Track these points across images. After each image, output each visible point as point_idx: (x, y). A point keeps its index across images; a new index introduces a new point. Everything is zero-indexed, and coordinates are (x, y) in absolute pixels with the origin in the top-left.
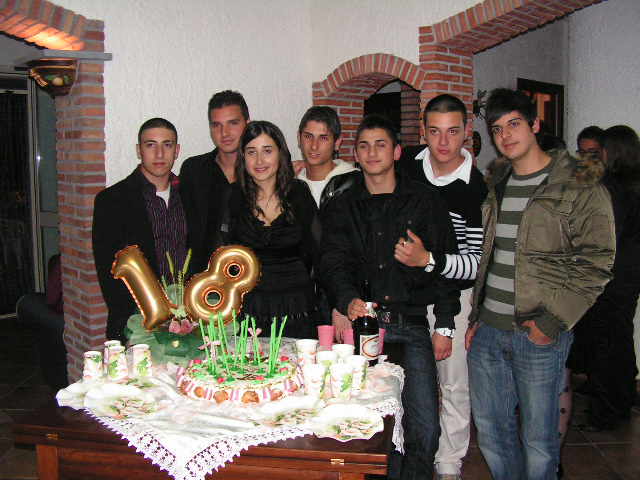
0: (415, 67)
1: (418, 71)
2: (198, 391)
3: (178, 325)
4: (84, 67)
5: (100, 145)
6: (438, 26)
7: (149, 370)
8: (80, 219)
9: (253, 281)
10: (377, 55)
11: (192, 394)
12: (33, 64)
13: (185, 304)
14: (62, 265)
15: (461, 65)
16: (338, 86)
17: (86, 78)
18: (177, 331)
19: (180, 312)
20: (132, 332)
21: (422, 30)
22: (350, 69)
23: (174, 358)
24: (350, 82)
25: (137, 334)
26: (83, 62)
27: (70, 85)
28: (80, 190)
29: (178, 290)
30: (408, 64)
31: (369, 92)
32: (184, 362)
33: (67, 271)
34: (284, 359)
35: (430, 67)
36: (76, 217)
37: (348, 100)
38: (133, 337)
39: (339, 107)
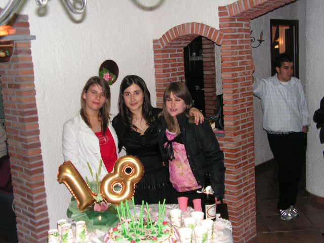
0: (217, 31)
1: (219, 34)
3: (99, 206)
4: (18, 45)
5: (33, 92)
6: (230, 6)
7: (86, 236)
8: (24, 137)
9: (139, 176)
10: (193, 24)
13: (101, 192)
14: (11, 164)
15: (244, 27)
16: (169, 41)
17: (20, 51)
18: (99, 210)
19: (99, 198)
20: (72, 213)
21: (220, 8)
22: (176, 32)
23: (99, 227)
24: (177, 39)
25: (75, 214)
26: (17, 42)
27: (10, 56)
28: (22, 120)
29: (96, 185)
30: (212, 29)
31: (187, 43)
32: (105, 228)
34: (165, 223)
35: (226, 31)
36: (19, 136)
37: (174, 49)
38: (73, 216)
39: (169, 54)
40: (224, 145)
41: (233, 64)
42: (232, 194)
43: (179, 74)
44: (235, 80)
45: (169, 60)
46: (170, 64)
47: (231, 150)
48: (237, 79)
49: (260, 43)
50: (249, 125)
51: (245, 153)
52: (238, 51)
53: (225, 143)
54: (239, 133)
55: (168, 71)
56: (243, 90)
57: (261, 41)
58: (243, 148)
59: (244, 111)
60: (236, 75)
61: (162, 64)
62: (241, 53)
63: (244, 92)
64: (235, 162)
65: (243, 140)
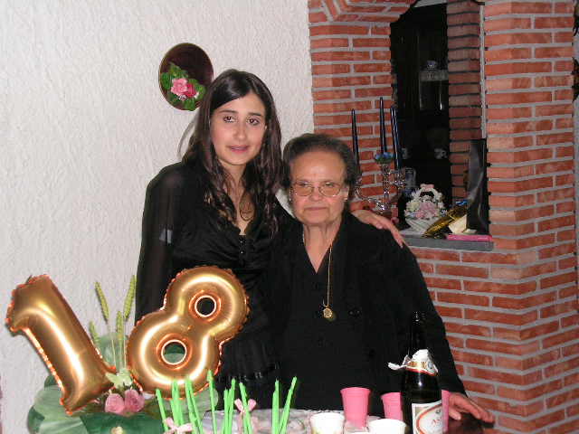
3: (120, 399)
9: (235, 323)
13: (129, 363)
19: (122, 379)
20: (42, 418)
25: (49, 421)
31: (398, 10)
37: (365, 24)
38: (43, 426)
39: (351, 38)
40: (491, 274)
41: (516, 53)
42: (513, 410)
43: (376, 92)
44: (522, 98)
45: (352, 53)
46: (352, 63)
47: (509, 289)
48: (529, 94)
50: (562, 222)
51: (549, 298)
52: (533, 17)
53: (493, 269)
54: (533, 242)
55: (348, 81)
56: (545, 125)
58: (545, 283)
59: (546, 182)
60: (526, 83)
61: (330, 63)
62: (540, 23)
63: (548, 132)
64: (520, 320)
65: (543, 261)
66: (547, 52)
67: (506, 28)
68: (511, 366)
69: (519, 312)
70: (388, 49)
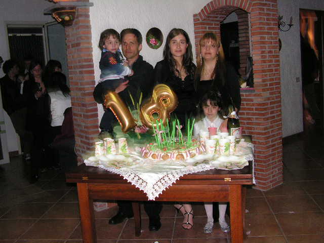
2: (153, 156)
3: (139, 129)
4: (80, 10)
5: (90, 49)
7: (127, 150)
8: (82, 87)
11: (150, 158)
12: (55, 10)
13: (141, 119)
16: (207, 15)
17: (81, 15)
18: (139, 132)
19: (139, 123)
20: (116, 134)
22: (213, 6)
24: (213, 12)
25: (119, 135)
26: (79, 7)
27: (73, 20)
28: (81, 72)
29: (137, 113)
31: (223, 18)
33: (75, 115)
36: (79, 86)
37: (212, 22)
39: (207, 26)
40: (254, 100)
41: (261, 28)
44: (263, 43)
48: (265, 42)
49: (290, 27)
50: (277, 84)
51: (272, 108)
52: (266, 17)
54: (268, 90)
56: (270, 52)
57: (290, 25)
58: (271, 103)
59: (271, 70)
60: (264, 38)
61: (200, 35)
62: (268, 19)
63: (271, 54)
64: (263, 115)
65: (271, 96)
66: (271, 29)
67: (257, 20)
68: (261, 130)
69: (263, 112)
70: (219, 31)
